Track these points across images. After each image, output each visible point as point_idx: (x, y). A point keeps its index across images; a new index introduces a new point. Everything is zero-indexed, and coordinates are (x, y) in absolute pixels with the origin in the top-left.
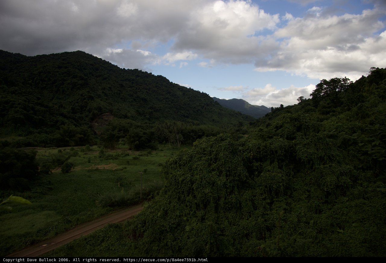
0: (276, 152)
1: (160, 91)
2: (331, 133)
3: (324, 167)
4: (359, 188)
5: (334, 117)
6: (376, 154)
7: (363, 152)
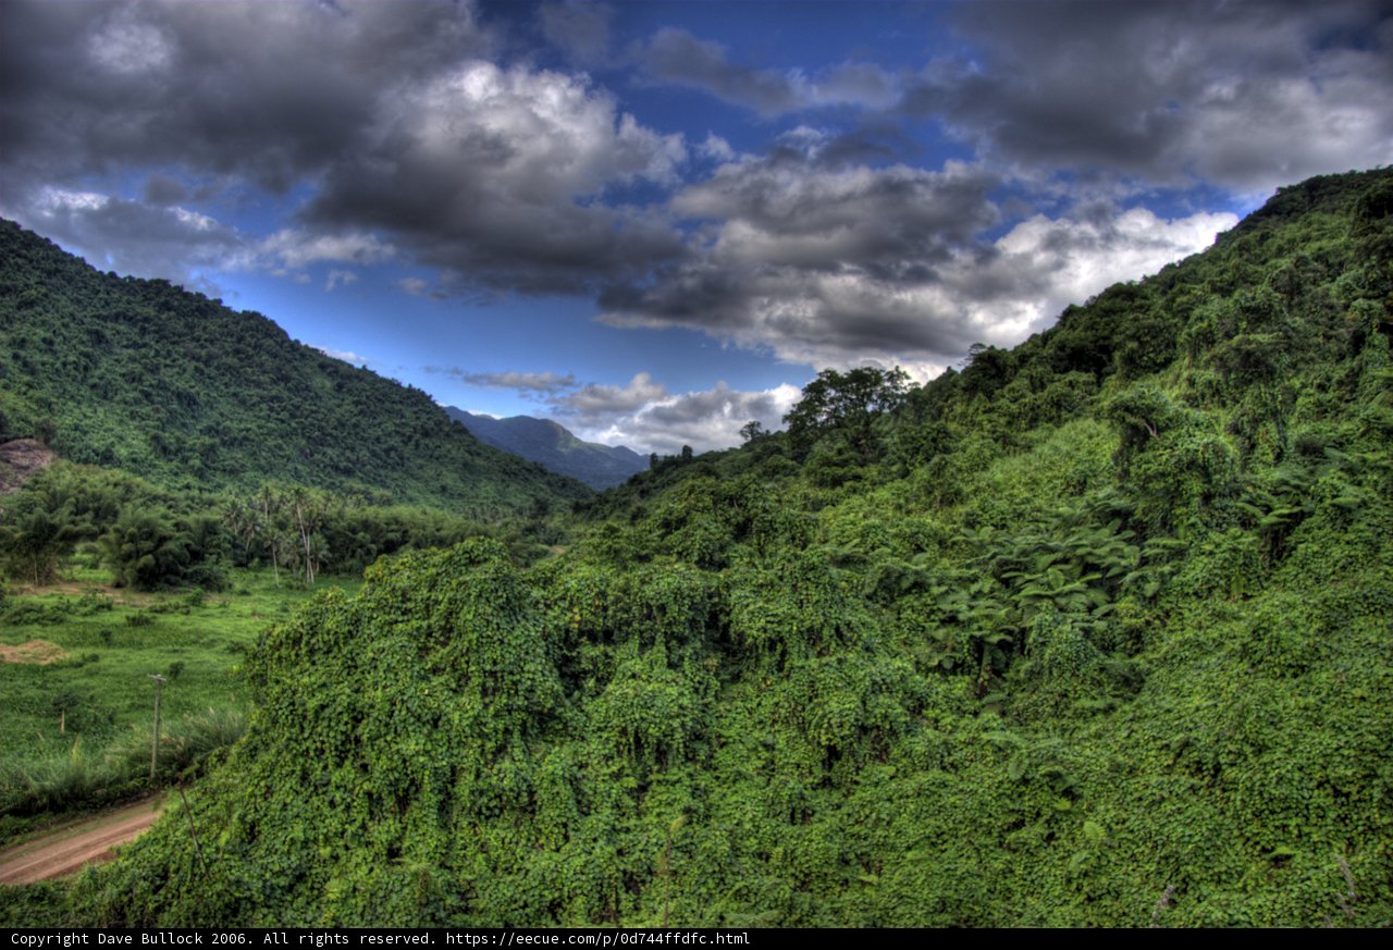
0: (663, 609)
1: (249, 370)
2: (846, 550)
3: (821, 666)
4: (930, 732)
5: (857, 496)
6: (982, 624)
7: (942, 616)
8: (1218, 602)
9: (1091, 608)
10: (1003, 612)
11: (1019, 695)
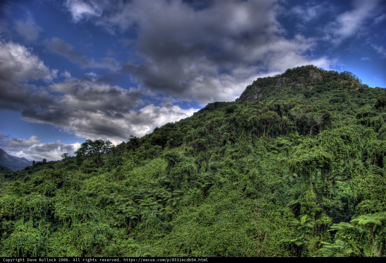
2: (91, 192)
3: (82, 226)
4: (114, 245)
5: (95, 176)
6: (129, 213)
7: (118, 211)
8: (191, 207)
9: (159, 209)
10: (135, 210)
11: (139, 233)
